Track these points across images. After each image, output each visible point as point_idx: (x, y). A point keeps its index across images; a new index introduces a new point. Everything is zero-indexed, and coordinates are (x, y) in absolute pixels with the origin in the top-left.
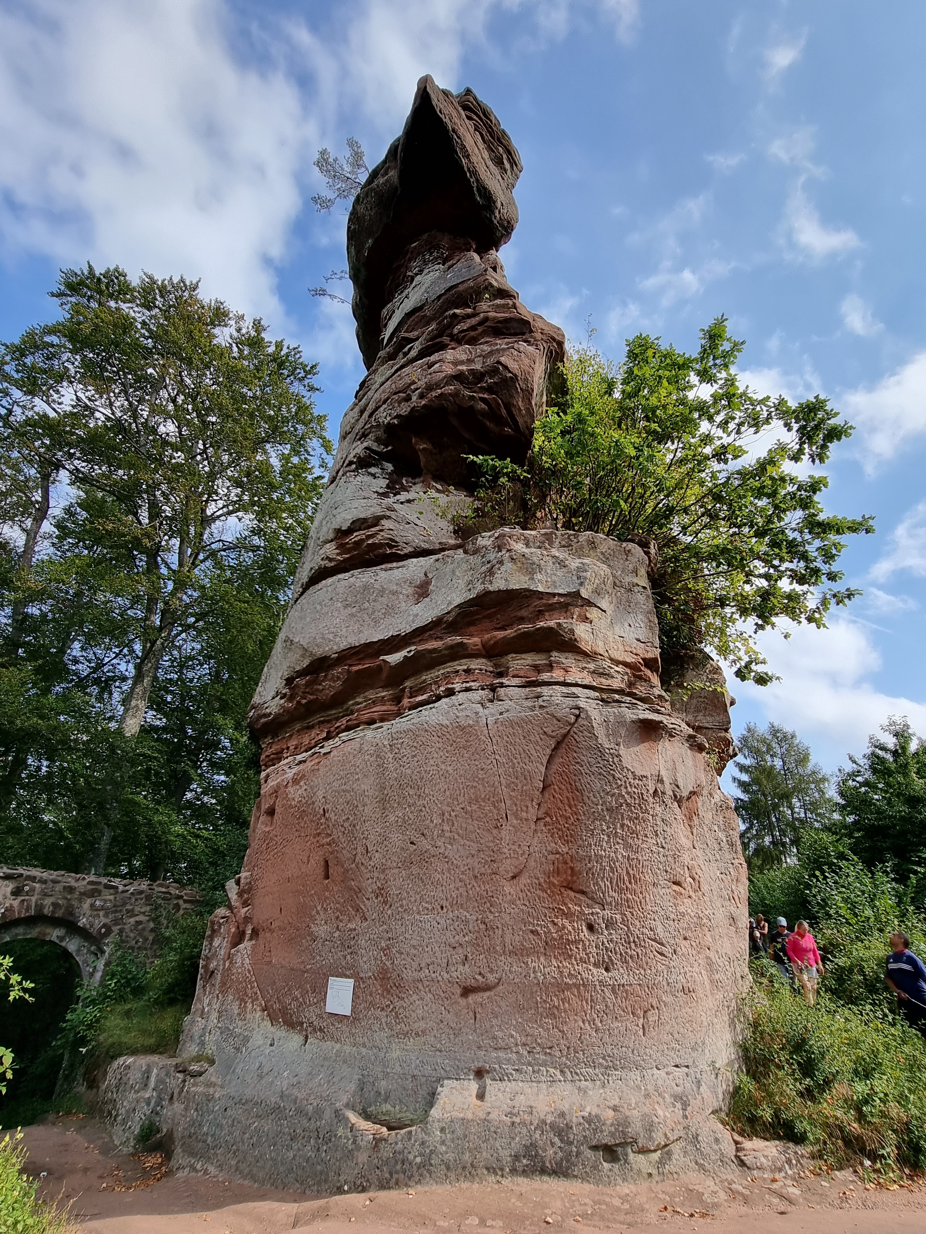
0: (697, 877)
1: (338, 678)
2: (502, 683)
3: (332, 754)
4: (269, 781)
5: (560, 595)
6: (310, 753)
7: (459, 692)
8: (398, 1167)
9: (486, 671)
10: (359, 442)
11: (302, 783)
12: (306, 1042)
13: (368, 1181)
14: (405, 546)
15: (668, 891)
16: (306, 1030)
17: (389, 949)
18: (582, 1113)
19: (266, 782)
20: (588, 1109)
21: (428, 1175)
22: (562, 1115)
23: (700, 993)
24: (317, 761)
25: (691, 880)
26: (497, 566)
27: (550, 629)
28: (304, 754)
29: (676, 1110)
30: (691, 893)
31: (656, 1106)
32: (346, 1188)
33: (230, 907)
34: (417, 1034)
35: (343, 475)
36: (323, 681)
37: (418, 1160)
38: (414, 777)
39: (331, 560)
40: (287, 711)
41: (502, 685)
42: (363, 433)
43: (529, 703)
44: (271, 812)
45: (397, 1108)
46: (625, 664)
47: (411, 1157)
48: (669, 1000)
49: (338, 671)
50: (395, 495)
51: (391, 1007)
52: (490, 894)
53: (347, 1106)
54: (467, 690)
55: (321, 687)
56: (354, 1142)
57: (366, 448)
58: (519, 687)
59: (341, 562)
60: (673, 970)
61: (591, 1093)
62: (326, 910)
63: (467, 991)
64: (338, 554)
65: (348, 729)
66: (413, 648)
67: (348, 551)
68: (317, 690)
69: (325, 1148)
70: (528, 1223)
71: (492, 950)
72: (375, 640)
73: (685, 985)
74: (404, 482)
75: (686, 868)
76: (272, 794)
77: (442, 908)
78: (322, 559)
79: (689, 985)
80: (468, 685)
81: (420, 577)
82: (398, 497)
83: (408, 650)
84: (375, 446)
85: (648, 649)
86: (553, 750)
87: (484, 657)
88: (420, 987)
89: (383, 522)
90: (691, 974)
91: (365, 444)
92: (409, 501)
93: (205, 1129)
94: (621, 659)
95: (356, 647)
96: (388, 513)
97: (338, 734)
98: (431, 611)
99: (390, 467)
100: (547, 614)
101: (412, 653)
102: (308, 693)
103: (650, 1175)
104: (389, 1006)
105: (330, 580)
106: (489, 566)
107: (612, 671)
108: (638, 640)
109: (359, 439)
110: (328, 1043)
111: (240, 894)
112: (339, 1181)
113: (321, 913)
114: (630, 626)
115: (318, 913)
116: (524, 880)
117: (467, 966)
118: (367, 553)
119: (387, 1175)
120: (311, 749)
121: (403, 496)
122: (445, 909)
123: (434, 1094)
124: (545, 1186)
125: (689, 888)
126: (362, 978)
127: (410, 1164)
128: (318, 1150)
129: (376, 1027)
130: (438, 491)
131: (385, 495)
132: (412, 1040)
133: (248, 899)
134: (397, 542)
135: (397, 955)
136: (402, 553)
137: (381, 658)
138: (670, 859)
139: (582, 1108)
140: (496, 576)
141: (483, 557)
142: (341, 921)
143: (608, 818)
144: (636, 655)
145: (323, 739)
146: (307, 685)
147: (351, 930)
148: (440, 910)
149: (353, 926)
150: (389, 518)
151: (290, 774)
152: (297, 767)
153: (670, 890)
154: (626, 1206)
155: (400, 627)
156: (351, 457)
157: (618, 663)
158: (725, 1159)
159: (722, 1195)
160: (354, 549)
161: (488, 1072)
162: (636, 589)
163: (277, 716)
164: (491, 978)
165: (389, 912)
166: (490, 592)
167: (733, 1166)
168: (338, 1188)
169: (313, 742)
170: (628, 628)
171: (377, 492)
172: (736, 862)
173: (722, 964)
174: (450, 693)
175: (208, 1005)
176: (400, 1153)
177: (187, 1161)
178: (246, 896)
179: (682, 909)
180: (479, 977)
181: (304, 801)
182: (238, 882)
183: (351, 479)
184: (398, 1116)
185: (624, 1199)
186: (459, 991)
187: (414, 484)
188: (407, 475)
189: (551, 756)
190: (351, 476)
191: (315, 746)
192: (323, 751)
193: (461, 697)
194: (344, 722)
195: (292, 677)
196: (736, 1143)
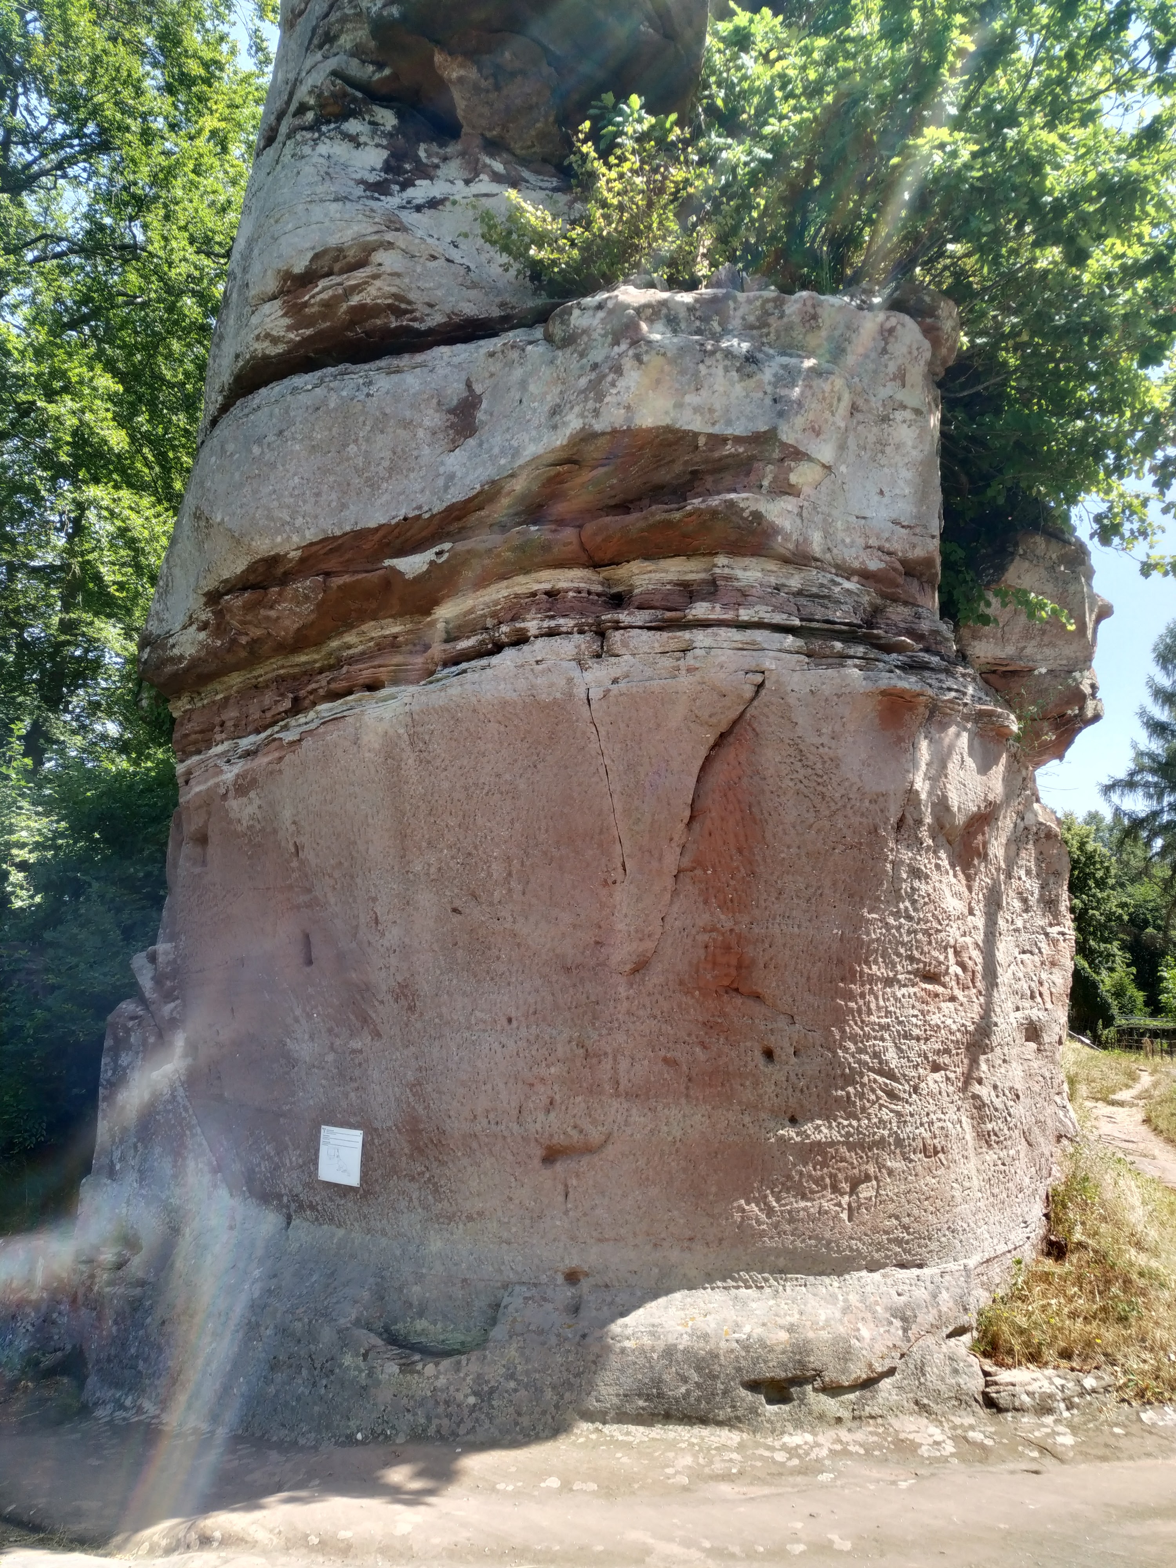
0: (970, 963)
1: (307, 598)
2: (618, 622)
3: (304, 743)
4: (192, 782)
5: (738, 440)
6: (263, 735)
7: (536, 637)
8: (441, 1409)
9: (589, 593)
10: (319, 56)
11: (252, 794)
12: (289, 1224)
13: (393, 1427)
14: (428, 310)
15: (912, 990)
16: (288, 1207)
17: (420, 1084)
18: (736, 1336)
19: (187, 782)
20: (747, 1329)
21: (487, 1421)
22: (705, 1336)
23: (955, 1152)
24: (277, 755)
25: (959, 971)
26: (610, 378)
27: (714, 513)
28: (253, 738)
29: (892, 1330)
30: (958, 993)
31: (860, 1325)
32: (359, 1436)
33: (143, 1001)
34: (470, 1218)
35: (289, 137)
36: (276, 602)
37: (472, 1400)
38: (456, 795)
39: (275, 340)
40: (212, 652)
41: (617, 626)
42: (327, 34)
43: (667, 662)
44: (202, 840)
45: (439, 1325)
46: (865, 575)
47: (460, 1396)
48: (897, 1165)
49: (303, 586)
50: (404, 186)
51: (427, 1175)
52: (593, 999)
53: (357, 1323)
54: (552, 633)
55: (273, 614)
56: (370, 1375)
57: (335, 73)
58: (649, 629)
59: (299, 345)
60: (908, 1118)
61: (754, 1305)
62: (309, 1016)
63: (551, 1156)
64: (289, 328)
65: (334, 696)
66: (447, 546)
67: (309, 322)
68: (267, 618)
69: (324, 1382)
70: (636, 1486)
71: (595, 1090)
72: (372, 525)
73: (929, 1141)
74: (422, 154)
75: (951, 951)
76: (200, 807)
77: (510, 1020)
78: (258, 338)
79: (936, 1141)
80: (553, 623)
81: (455, 391)
82: (410, 192)
83: (437, 549)
84: (356, 69)
85: (915, 540)
86: (713, 748)
87: (585, 566)
88: (475, 1145)
89: (379, 256)
90: (940, 1124)
91: (332, 63)
92: (433, 204)
93: (133, 1351)
94: (856, 565)
95: (335, 538)
96: (389, 236)
97: (314, 704)
98: (481, 470)
99: (388, 118)
100: (709, 479)
101: (446, 556)
102: (250, 623)
103: (839, 1420)
104: (423, 1173)
105: (276, 389)
106: (593, 376)
107: (837, 589)
108: (895, 522)
109: (320, 47)
110: (325, 1227)
111: (158, 980)
112: (348, 1427)
113: (303, 1021)
114: (881, 493)
115: (297, 1020)
116: (654, 978)
117: (553, 1115)
118: (351, 324)
119: (422, 1421)
120: (265, 728)
121: (422, 191)
122: (515, 1023)
123: (498, 1305)
124: (671, 1435)
125: (954, 983)
126: (376, 1130)
127: (459, 1406)
128: (314, 1384)
129: (403, 1204)
130: (497, 178)
131: (380, 188)
132: (461, 1226)
133: (174, 989)
134: (410, 303)
135: (435, 1095)
136: (423, 327)
137: (387, 562)
138: (920, 936)
139: (737, 1326)
140: (607, 399)
141: (582, 355)
142: (337, 1036)
143: (808, 869)
144: (889, 553)
145: (286, 712)
146: (250, 607)
147: (354, 1051)
148: (505, 1023)
149: (359, 1045)
150: (390, 245)
151: (230, 774)
152: (241, 763)
153: (916, 989)
154: (795, 1462)
155: (421, 499)
156: (303, 94)
157: (847, 572)
158: (964, 1397)
159: (949, 1448)
160: (324, 317)
161: (587, 1275)
162: (899, 415)
163: (195, 662)
164: (595, 1135)
165: (419, 1025)
166: (595, 435)
167: (977, 1408)
168: (347, 1437)
169: (269, 715)
170: (877, 498)
171: (362, 182)
172: (1054, 931)
173: (1000, 1106)
174: (520, 640)
175: (120, 1160)
176: (442, 1391)
177: (109, 1394)
178: (168, 983)
179: (935, 1019)
180: (574, 1133)
181: (258, 827)
182: (153, 958)
183: (307, 150)
184: (442, 1337)
185: (792, 1452)
186: (539, 1152)
187: (445, 159)
188: (430, 139)
189: (708, 760)
190: (305, 142)
191: (274, 723)
192: (289, 736)
193: (539, 648)
194: (324, 683)
195: (217, 590)
196: (986, 1374)
